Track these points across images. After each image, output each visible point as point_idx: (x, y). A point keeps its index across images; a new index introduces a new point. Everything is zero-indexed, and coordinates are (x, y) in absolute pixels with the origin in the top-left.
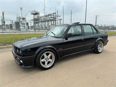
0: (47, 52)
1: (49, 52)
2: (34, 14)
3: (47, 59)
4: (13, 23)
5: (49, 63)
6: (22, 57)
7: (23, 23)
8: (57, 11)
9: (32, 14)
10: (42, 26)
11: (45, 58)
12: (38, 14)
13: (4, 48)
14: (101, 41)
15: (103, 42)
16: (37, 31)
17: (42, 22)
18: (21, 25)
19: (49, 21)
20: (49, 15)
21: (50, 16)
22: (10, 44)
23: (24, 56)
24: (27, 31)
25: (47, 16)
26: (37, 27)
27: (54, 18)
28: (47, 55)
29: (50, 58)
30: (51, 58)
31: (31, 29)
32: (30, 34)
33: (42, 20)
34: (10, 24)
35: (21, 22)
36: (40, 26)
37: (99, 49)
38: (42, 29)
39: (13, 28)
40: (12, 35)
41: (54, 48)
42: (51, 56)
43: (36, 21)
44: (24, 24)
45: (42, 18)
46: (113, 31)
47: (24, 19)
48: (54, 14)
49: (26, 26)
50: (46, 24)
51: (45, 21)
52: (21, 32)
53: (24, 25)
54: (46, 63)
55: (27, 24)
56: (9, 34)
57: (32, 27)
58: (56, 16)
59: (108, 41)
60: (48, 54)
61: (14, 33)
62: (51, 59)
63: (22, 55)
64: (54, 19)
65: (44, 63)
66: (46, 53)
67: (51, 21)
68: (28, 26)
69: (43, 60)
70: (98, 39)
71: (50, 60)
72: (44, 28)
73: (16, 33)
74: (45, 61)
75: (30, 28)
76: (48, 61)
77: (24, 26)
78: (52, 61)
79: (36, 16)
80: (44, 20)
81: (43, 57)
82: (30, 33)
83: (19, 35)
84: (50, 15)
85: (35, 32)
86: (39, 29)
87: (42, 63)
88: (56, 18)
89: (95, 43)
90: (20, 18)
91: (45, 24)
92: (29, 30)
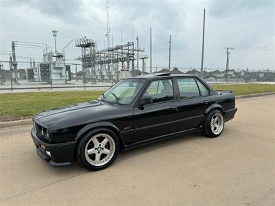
0: (99, 135)
1: (104, 135)
3: (100, 148)
4: (36, 66)
5: (103, 156)
6: (50, 145)
7: (57, 66)
8: (137, 39)
10: (101, 73)
11: (95, 147)
12: (94, 46)
16: (89, 84)
17: (101, 63)
18: (53, 71)
19: (117, 62)
20: (118, 48)
21: (120, 51)
22: (27, 116)
23: (53, 142)
24: (66, 83)
25: (113, 50)
26: (91, 74)
27: (128, 54)
28: (100, 142)
29: (106, 147)
30: (108, 146)
31: (77, 79)
32: (72, 93)
33: (103, 59)
34: (29, 68)
35: (54, 64)
36: (98, 74)
37: (215, 128)
38: (102, 79)
39: (35, 77)
40: (31, 94)
41: (115, 126)
42: (108, 143)
43: (88, 61)
44: (61, 68)
45: (103, 55)
47: (59, 56)
48: (128, 45)
49: (64, 74)
50: (111, 68)
51: (108, 62)
52: (52, 88)
53: (59, 71)
54: (98, 156)
55: (68, 68)
56: (25, 93)
58: (133, 50)
60: (101, 139)
61: (36, 91)
62: (109, 149)
63: (50, 140)
65: (93, 157)
66: (96, 136)
67: (123, 60)
68: (69, 73)
69: (90, 151)
71: (106, 151)
72: (105, 78)
73: (42, 90)
74: (96, 152)
75: (75, 76)
76: (101, 153)
77: (61, 74)
78: (110, 153)
79: (88, 51)
80: (107, 59)
81: (91, 146)
82: (73, 89)
83: (48, 94)
84: (121, 47)
85: (85, 87)
86: (94, 81)
87: (90, 156)
88: (134, 54)
89: (205, 114)
90: (50, 55)
92: (72, 81)
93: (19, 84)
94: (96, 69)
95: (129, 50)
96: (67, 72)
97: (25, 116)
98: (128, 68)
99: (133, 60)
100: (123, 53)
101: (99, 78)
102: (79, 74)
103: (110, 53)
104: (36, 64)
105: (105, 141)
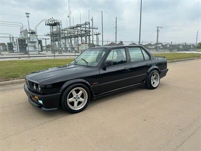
0: (76, 89)
1: (79, 88)
2: (50, 25)
3: (77, 98)
4: (15, 40)
5: (79, 103)
6: (42, 96)
7: (31, 40)
8: (92, 20)
9: (48, 25)
10: (65, 45)
11: (74, 97)
12: (59, 25)
13: (6, 84)
14: (157, 71)
15: (160, 73)
16: (57, 54)
17: (65, 38)
18: (29, 44)
19: (78, 37)
20: (77, 26)
21: (79, 28)
22: (15, 77)
23: (44, 94)
24: (39, 54)
25: (74, 28)
26: (57, 46)
27: (86, 31)
28: (77, 93)
29: (81, 97)
30: (82, 96)
31: (47, 51)
32: (46, 60)
33: (66, 35)
34: (9, 42)
35: (29, 38)
36: (63, 46)
37: (154, 83)
38: (66, 50)
39: (14, 49)
40: (15, 62)
41: (87, 82)
42: (83, 94)
43: (55, 36)
44: (35, 42)
45: (66, 32)
46: (185, 53)
47: (33, 33)
48: (86, 24)
49: (37, 46)
50: (73, 42)
51: (70, 37)
52: (29, 57)
53: (33, 45)
54: (76, 103)
55: (40, 42)
56: (9, 61)
57: (47, 47)
58: (90, 28)
59: (168, 70)
60: (77, 91)
61: (18, 59)
62: (83, 98)
63: (42, 93)
64: (87, 34)
65: (72, 104)
66: (74, 89)
67: (82, 36)
68: (41, 45)
69: (70, 100)
70: (151, 68)
71: (81, 99)
72: (69, 49)
73: (22, 59)
74: (74, 100)
75: (45, 48)
76: (78, 101)
77: (35, 46)
78: (84, 101)
79: (55, 29)
80: (69, 35)
81: (71, 96)
82: (46, 58)
83: (28, 62)
84: (80, 26)
85: (54, 56)
86: (60, 51)
87: (70, 103)
88: (90, 31)
89: (147, 73)
90: (25, 32)
91: (71, 41)
92: (43, 52)
93: (2, 55)
94: (62, 42)
95: (86, 28)
96: (40, 45)
97: (13, 78)
98: (86, 41)
99: (89, 36)
100: (82, 30)
101: (63, 49)
102: (48, 47)
103: (72, 30)
104: (14, 39)
105: (81, 92)
